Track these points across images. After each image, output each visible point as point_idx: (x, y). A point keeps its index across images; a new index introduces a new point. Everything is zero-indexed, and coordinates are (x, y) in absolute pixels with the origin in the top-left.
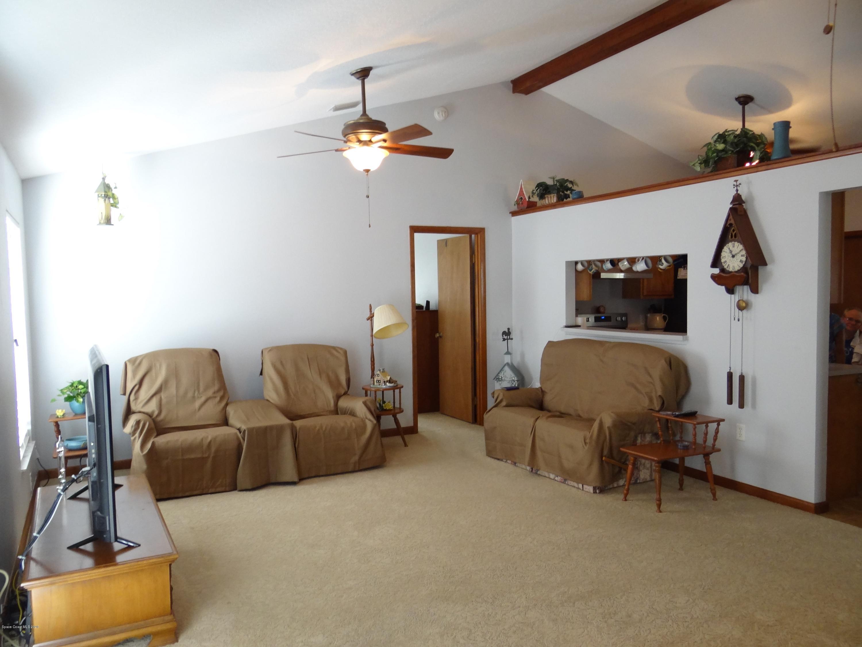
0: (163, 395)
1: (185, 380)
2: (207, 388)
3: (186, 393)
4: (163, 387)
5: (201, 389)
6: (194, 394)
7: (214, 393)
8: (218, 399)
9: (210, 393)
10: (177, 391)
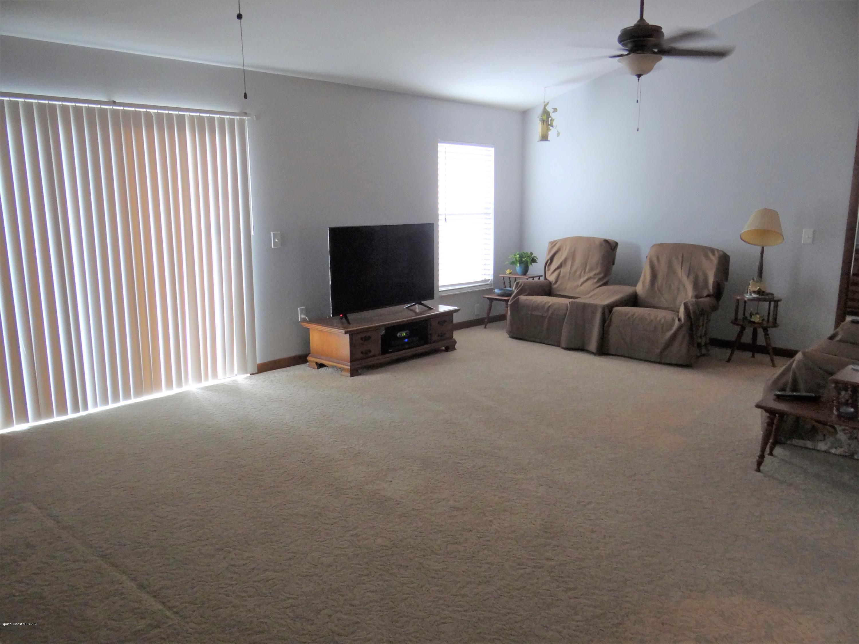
0: (563, 270)
1: (579, 260)
2: (591, 270)
3: (576, 272)
4: (563, 263)
5: (587, 270)
6: (581, 273)
7: (595, 274)
8: (596, 280)
9: (592, 274)
10: (571, 269)
